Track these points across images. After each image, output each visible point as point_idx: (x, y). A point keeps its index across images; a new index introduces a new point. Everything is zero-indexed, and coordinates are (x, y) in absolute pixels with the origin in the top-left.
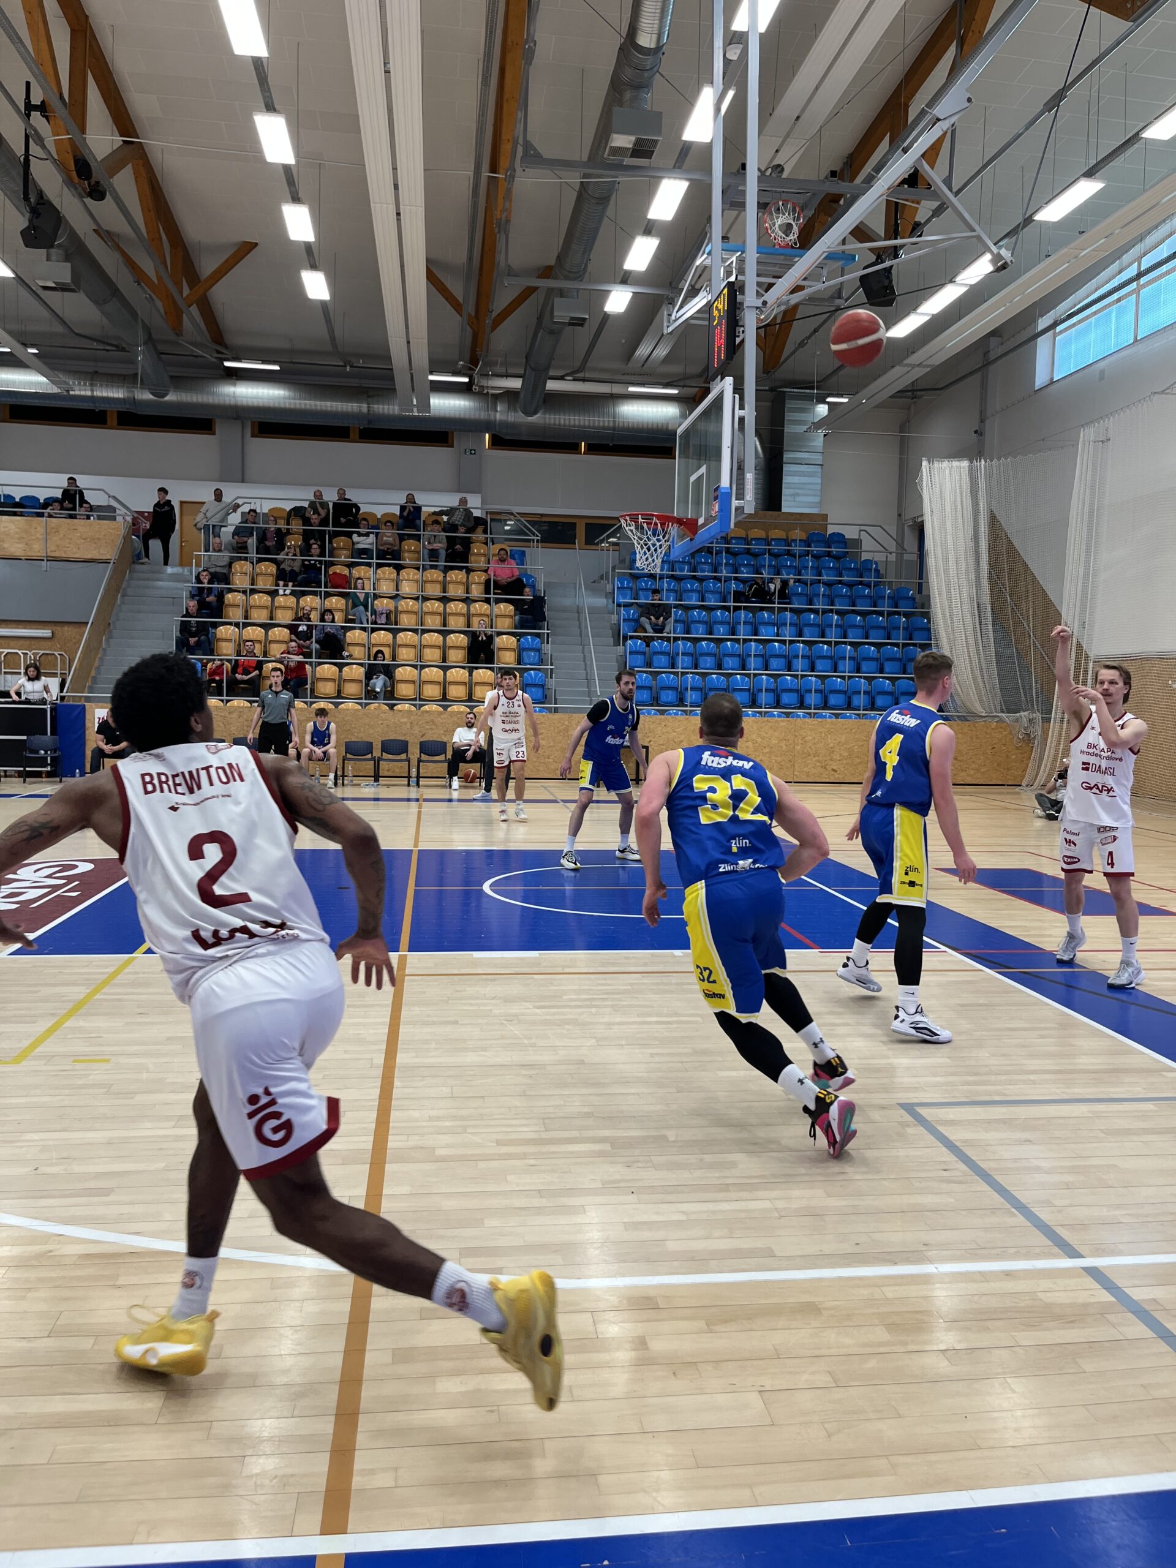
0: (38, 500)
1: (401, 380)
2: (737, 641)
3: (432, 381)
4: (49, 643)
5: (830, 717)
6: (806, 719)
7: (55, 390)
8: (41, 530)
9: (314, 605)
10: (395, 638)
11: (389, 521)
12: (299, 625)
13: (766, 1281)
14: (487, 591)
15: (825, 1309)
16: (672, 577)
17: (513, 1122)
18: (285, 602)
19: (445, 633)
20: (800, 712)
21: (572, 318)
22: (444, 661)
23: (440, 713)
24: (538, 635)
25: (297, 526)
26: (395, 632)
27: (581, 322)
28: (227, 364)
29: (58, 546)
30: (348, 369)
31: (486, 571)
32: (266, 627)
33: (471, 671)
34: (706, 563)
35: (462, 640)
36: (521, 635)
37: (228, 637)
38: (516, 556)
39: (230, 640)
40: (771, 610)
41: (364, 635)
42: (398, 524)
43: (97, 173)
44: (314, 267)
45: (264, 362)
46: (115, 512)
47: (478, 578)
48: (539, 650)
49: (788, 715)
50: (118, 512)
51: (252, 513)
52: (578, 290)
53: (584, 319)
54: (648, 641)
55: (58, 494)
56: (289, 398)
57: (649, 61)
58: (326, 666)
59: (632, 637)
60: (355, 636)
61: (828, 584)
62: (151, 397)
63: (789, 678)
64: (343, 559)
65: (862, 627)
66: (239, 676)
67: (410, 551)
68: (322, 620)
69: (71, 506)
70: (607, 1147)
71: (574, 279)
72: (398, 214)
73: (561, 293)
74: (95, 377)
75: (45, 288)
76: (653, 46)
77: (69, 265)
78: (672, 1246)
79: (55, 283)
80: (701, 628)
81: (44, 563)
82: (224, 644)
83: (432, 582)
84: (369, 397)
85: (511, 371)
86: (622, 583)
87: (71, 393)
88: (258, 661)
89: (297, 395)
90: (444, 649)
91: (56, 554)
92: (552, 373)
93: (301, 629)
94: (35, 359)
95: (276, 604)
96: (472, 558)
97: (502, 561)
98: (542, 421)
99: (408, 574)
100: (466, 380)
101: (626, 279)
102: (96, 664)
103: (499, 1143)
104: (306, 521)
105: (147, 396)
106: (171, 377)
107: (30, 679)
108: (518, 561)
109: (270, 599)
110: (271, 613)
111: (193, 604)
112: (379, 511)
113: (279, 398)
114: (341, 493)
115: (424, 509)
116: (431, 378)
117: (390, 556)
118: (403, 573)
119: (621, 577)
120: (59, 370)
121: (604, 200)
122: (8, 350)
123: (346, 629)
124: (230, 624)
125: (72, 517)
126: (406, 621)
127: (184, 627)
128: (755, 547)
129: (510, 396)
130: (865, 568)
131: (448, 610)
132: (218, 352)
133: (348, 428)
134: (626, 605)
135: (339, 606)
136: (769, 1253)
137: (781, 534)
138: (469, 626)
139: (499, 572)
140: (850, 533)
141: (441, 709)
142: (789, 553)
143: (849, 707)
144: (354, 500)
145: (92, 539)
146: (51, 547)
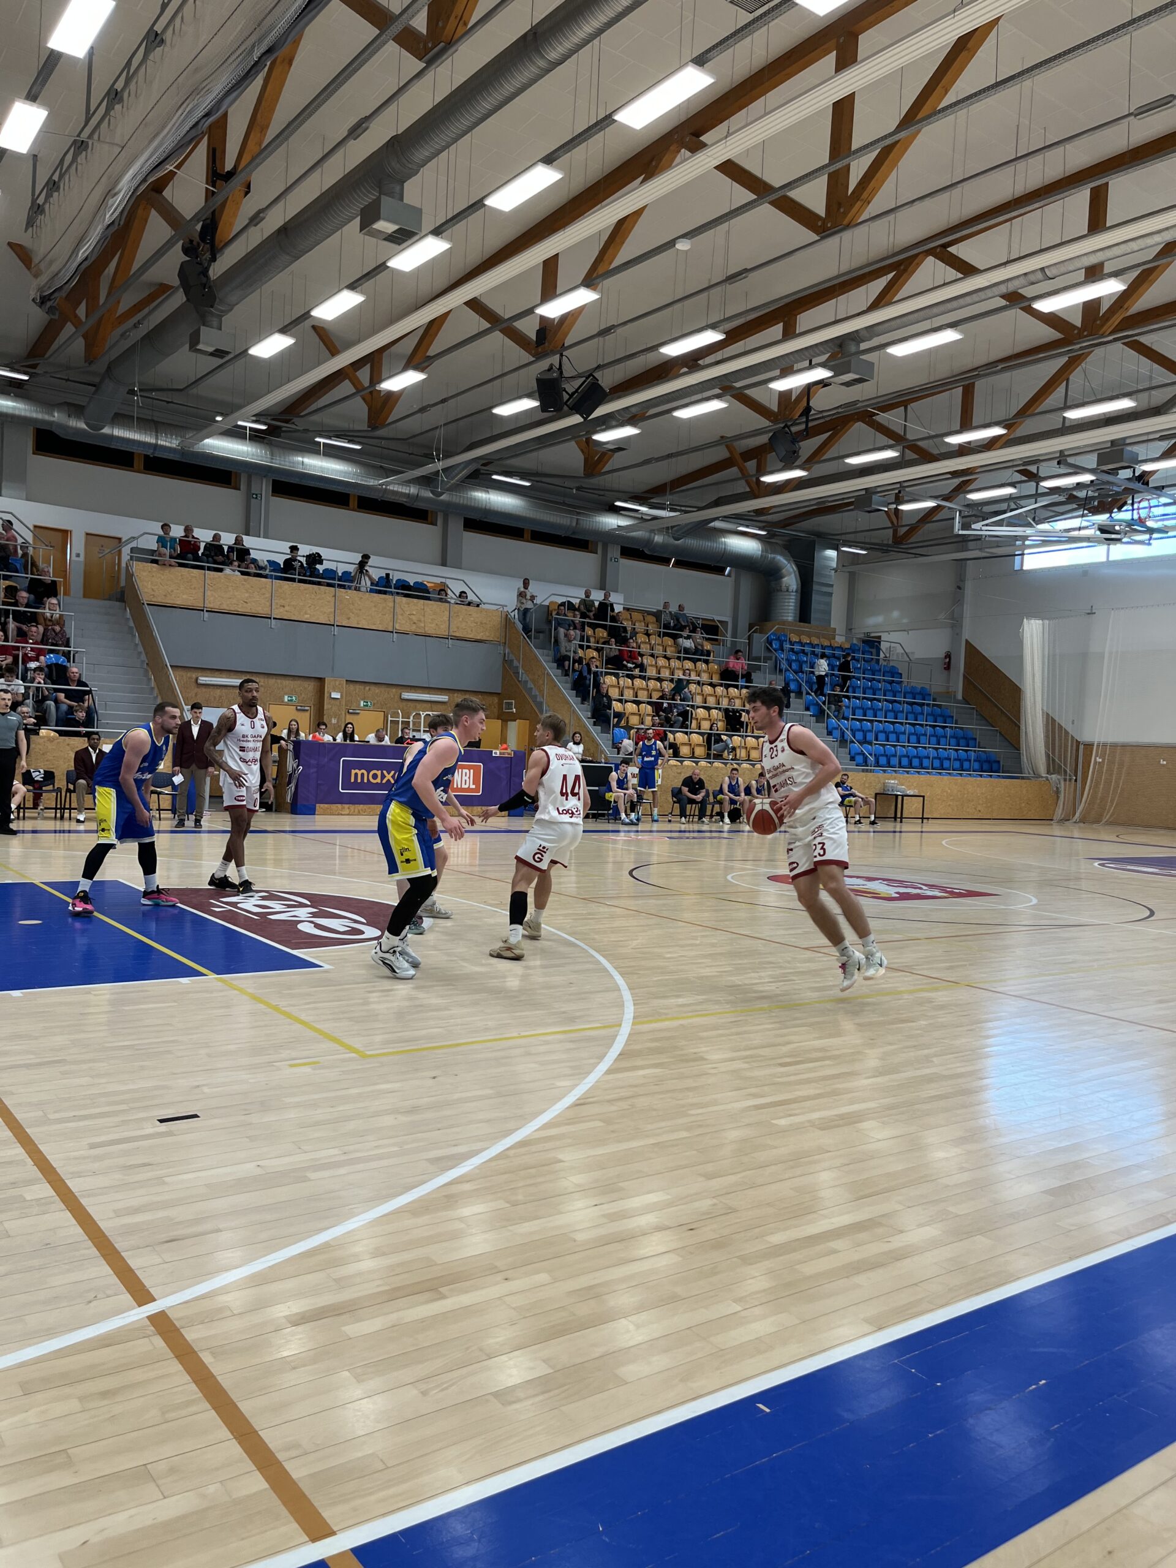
28: (494, 477)
29: (458, 628)
45: (521, 479)
62: (430, 495)
91: (457, 634)
107: (575, 743)
114: (608, 596)
127: (599, 701)
130: (894, 671)
145: (481, 623)
146: (453, 628)
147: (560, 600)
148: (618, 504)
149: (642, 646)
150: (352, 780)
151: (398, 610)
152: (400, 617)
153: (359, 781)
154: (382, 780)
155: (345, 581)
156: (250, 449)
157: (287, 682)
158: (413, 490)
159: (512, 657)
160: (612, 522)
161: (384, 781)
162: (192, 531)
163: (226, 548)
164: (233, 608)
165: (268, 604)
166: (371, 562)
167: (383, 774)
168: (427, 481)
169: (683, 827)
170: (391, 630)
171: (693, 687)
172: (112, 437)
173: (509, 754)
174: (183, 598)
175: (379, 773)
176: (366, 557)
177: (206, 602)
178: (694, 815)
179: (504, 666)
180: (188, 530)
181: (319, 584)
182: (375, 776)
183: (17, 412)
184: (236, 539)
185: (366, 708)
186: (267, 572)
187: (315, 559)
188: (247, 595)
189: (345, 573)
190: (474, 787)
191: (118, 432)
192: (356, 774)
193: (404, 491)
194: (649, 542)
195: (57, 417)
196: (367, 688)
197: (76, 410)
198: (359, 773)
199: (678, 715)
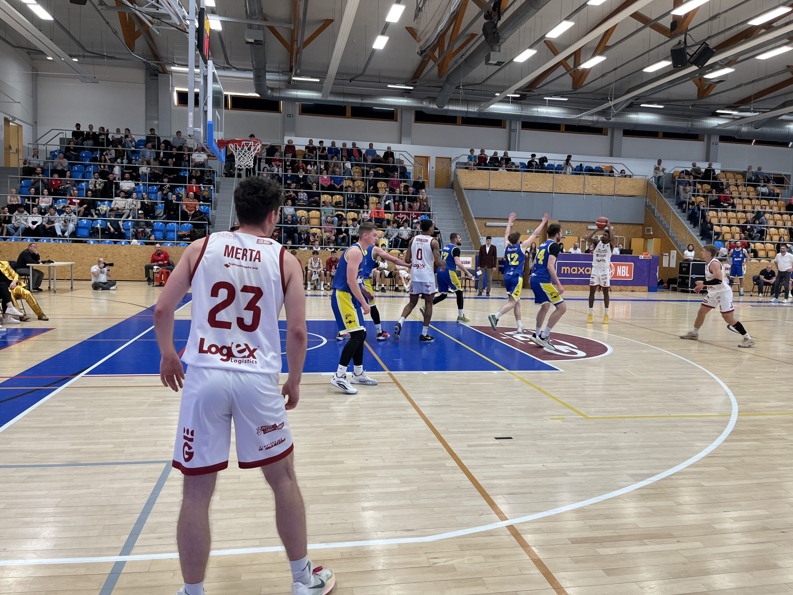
28: (643, 105)
29: (619, 190)
45: (658, 104)
62: (605, 120)
91: (619, 193)
93: (748, 227)
145: (633, 186)
146: (617, 190)
147: (680, 170)
148: (718, 111)
149: (733, 193)
150: (562, 272)
151: (586, 183)
152: (587, 186)
153: (566, 273)
154: (578, 272)
155: (559, 169)
156: (511, 107)
157: (528, 223)
158: (595, 118)
159: (651, 204)
160: (714, 122)
161: (579, 273)
162: (484, 151)
163: (500, 158)
164: (503, 188)
165: (520, 184)
166: (572, 159)
167: (578, 269)
168: (603, 113)
169: (760, 299)
170: (582, 193)
171: (767, 216)
172: (448, 110)
173: (649, 257)
174: (479, 185)
175: (576, 268)
176: (569, 157)
177: (490, 185)
178: (768, 292)
179: (646, 209)
180: (482, 151)
181: (545, 172)
182: (574, 270)
183: (408, 105)
184: (504, 153)
185: (569, 234)
186: (519, 169)
187: (544, 160)
188: (509, 181)
189: (558, 165)
190: (628, 275)
191: (451, 108)
192: (564, 269)
193: (590, 119)
194: (738, 132)
195: (425, 104)
196: (569, 224)
197: (432, 99)
198: (566, 268)
199: (757, 232)
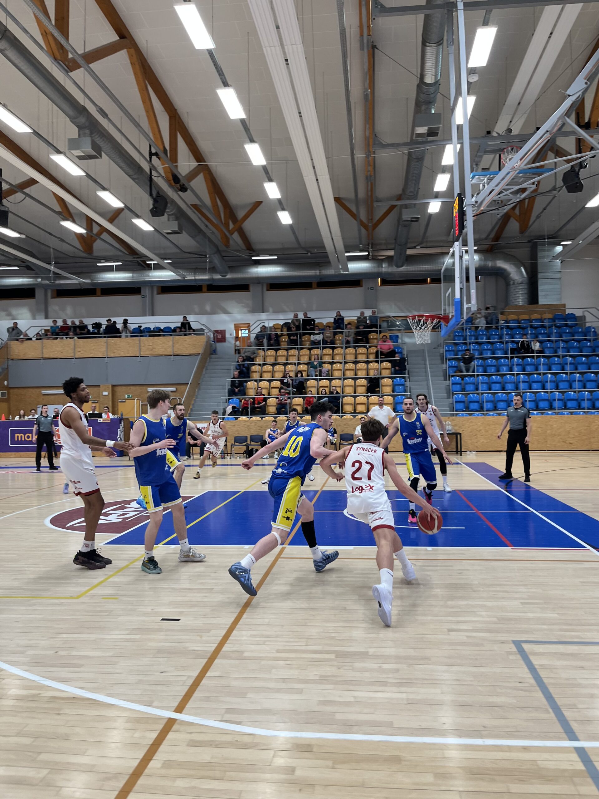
0: (171, 328)
1: (332, 257)
2: (513, 375)
3: (347, 256)
4: (175, 394)
5: (567, 414)
6: (553, 416)
7: (178, 278)
8: (171, 342)
9: (292, 369)
10: (330, 383)
11: (328, 326)
12: (284, 379)
13: (379, 741)
14: (377, 357)
15: (405, 761)
16: (477, 343)
17: (292, 640)
18: (279, 368)
19: (355, 379)
20: (550, 412)
21: (412, 218)
22: (355, 393)
23: (351, 419)
24: (404, 378)
25: (285, 332)
26: (331, 380)
27: (417, 220)
28: (253, 258)
30: (309, 254)
31: (376, 347)
32: (270, 381)
33: (368, 397)
34: (495, 334)
35: (364, 382)
36: (395, 378)
37: (252, 387)
38: (394, 338)
39: (252, 388)
40: (533, 357)
41: (315, 382)
42: (333, 327)
43: (183, 181)
44: (283, 209)
45: (270, 255)
46: (204, 331)
47: (373, 350)
48: (403, 385)
49: (542, 414)
50: (205, 331)
51: (264, 327)
52: (415, 204)
53: (418, 218)
54: (463, 377)
55: (179, 325)
56: (283, 271)
57: (432, 89)
58: (297, 399)
59: (453, 376)
60: (311, 383)
61: (566, 341)
62: (220, 277)
63: (543, 393)
64: (307, 346)
65: (586, 363)
66: (256, 405)
67: (339, 340)
68: (297, 376)
69: (185, 330)
70: (333, 656)
71: (412, 199)
72: (317, 180)
73: (406, 206)
74: (196, 270)
75: (168, 233)
76: (433, 82)
77: (176, 222)
78: (338, 716)
79: (171, 231)
80: (493, 369)
81: (172, 357)
82: (251, 390)
83: (350, 354)
84: (320, 267)
85: (389, 247)
86: (449, 348)
87: (186, 278)
88: (264, 398)
89: (286, 269)
90: (355, 387)
91: (178, 353)
92: (409, 246)
93: (285, 381)
94: (168, 265)
95: (275, 370)
96: (371, 341)
97: (384, 341)
98: (406, 270)
99: (338, 351)
100: (366, 253)
101: (437, 196)
102: (193, 402)
103: (278, 651)
104: (289, 329)
105: (219, 277)
106: (229, 267)
108: (395, 340)
109: (272, 367)
110: (273, 374)
111: (236, 373)
112: (325, 322)
113: (278, 272)
114: (305, 315)
115: (345, 319)
116: (347, 254)
117: (330, 344)
118: (335, 351)
119: (447, 345)
120: (180, 269)
121: (421, 159)
122: (156, 262)
123: (308, 380)
124: (252, 380)
125: (185, 335)
126: (337, 374)
127: (233, 383)
128: (523, 324)
129: (389, 259)
130: (587, 331)
131: (357, 368)
132: (250, 253)
133: (311, 283)
134: (450, 359)
135: (304, 369)
136: (390, 725)
137: (538, 316)
138: (368, 375)
139: (383, 347)
140: (578, 313)
141: (352, 417)
142: (543, 326)
143: (579, 408)
144: (312, 317)
145: (193, 345)
146: (176, 349)
150: (16, 440)
151: (142, 345)
152: (143, 348)
153: (20, 440)
165: (73, 351)
170: (138, 355)
174: (32, 354)
175: (32, 435)
176: (126, 320)
180: (65, 321)
182: (30, 437)
185: (129, 398)
188: (62, 348)
192: (18, 437)
196: (129, 388)
198: (21, 435)
